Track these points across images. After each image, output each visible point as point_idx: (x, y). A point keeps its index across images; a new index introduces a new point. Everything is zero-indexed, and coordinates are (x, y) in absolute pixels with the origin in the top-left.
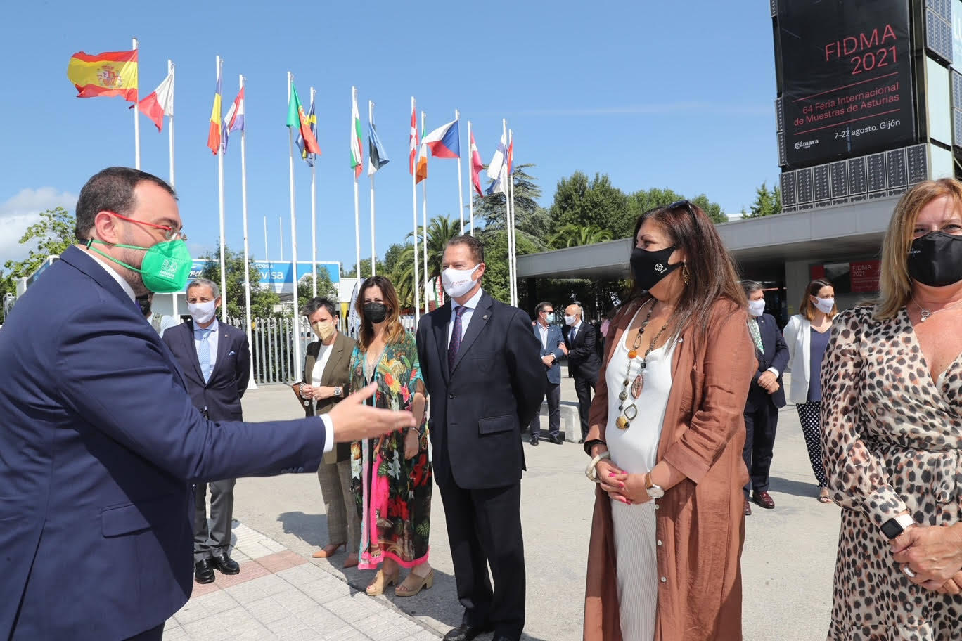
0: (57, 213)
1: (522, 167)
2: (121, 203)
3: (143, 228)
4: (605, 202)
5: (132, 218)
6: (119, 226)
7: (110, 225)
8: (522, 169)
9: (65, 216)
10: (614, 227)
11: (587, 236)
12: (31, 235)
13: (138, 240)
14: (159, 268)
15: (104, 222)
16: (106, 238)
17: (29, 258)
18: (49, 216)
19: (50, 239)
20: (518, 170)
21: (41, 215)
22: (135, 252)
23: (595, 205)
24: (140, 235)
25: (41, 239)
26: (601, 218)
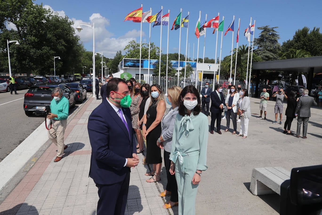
0: (133, 42)
1: (273, 28)
2: (115, 89)
3: (120, 95)
4: (314, 39)
5: (118, 92)
6: (115, 94)
7: (113, 94)
8: (273, 29)
9: (135, 43)
10: (317, 49)
11: (298, 53)
12: (127, 48)
13: (119, 98)
14: (124, 103)
15: (112, 93)
16: (112, 97)
17: (125, 54)
18: (131, 43)
19: (131, 49)
20: (272, 29)
21: (129, 42)
22: (118, 100)
23: (310, 40)
24: (119, 96)
25: (129, 49)
26: (312, 45)
